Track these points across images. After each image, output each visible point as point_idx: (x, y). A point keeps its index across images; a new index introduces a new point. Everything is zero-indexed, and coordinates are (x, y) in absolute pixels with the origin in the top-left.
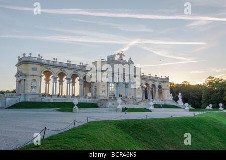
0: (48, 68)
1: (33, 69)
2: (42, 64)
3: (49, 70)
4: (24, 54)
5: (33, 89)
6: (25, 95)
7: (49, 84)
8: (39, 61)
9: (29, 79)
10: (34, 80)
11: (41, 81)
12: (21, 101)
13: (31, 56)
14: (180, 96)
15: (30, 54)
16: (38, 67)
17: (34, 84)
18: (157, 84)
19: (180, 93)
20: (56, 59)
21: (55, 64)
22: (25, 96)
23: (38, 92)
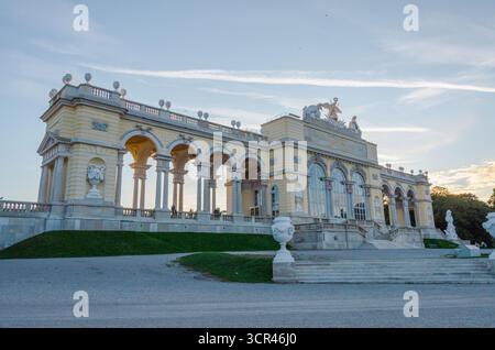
0: (144, 127)
1: (94, 124)
2: (124, 114)
3: (147, 135)
4: (68, 78)
5: (94, 190)
6: (66, 207)
7: (144, 179)
8: (115, 101)
9: (82, 157)
10: (98, 160)
11: (120, 166)
12: (48, 229)
13: (91, 83)
14: (449, 218)
15: (88, 77)
16: (113, 119)
17: (97, 171)
18: (405, 188)
19: (449, 212)
20: (169, 105)
21: (164, 117)
22: (65, 212)
23: (110, 199)
